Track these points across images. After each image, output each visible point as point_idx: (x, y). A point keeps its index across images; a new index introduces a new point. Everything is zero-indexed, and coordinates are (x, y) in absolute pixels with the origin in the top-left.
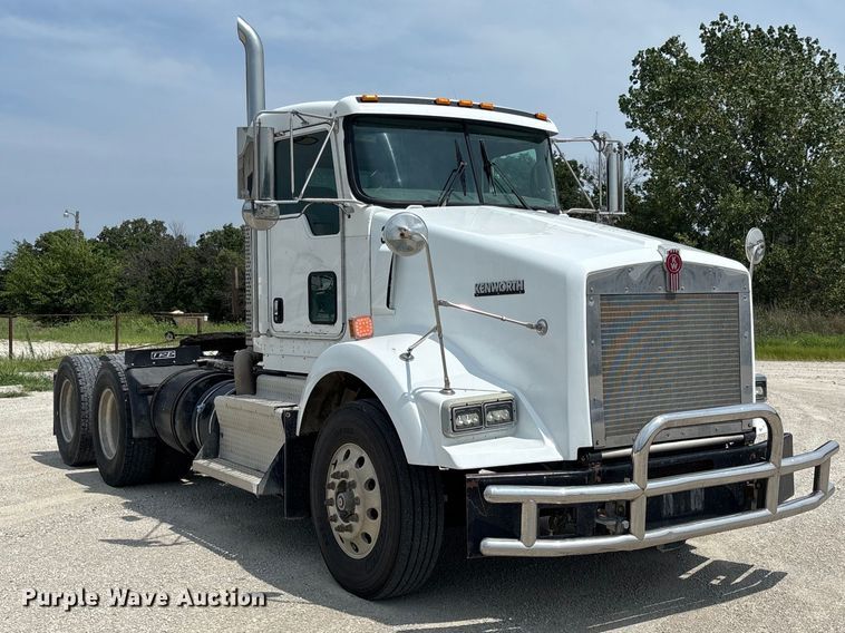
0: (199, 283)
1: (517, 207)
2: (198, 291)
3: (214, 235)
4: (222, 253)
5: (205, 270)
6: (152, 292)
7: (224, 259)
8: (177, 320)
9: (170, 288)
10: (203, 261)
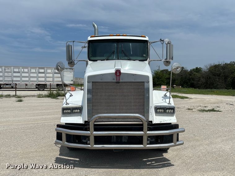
0: (189, 80)
1: (129, 60)
2: (189, 81)
3: (194, 69)
4: (194, 73)
5: (191, 77)
6: (181, 81)
7: (194, 75)
8: (174, 87)
9: (184, 81)
10: (191, 75)
